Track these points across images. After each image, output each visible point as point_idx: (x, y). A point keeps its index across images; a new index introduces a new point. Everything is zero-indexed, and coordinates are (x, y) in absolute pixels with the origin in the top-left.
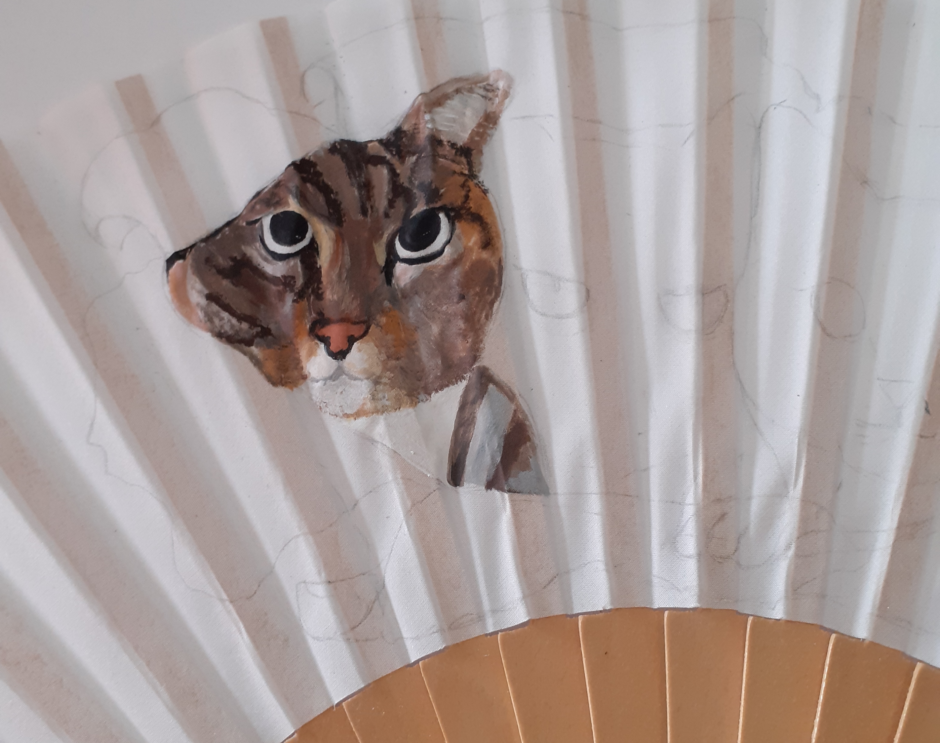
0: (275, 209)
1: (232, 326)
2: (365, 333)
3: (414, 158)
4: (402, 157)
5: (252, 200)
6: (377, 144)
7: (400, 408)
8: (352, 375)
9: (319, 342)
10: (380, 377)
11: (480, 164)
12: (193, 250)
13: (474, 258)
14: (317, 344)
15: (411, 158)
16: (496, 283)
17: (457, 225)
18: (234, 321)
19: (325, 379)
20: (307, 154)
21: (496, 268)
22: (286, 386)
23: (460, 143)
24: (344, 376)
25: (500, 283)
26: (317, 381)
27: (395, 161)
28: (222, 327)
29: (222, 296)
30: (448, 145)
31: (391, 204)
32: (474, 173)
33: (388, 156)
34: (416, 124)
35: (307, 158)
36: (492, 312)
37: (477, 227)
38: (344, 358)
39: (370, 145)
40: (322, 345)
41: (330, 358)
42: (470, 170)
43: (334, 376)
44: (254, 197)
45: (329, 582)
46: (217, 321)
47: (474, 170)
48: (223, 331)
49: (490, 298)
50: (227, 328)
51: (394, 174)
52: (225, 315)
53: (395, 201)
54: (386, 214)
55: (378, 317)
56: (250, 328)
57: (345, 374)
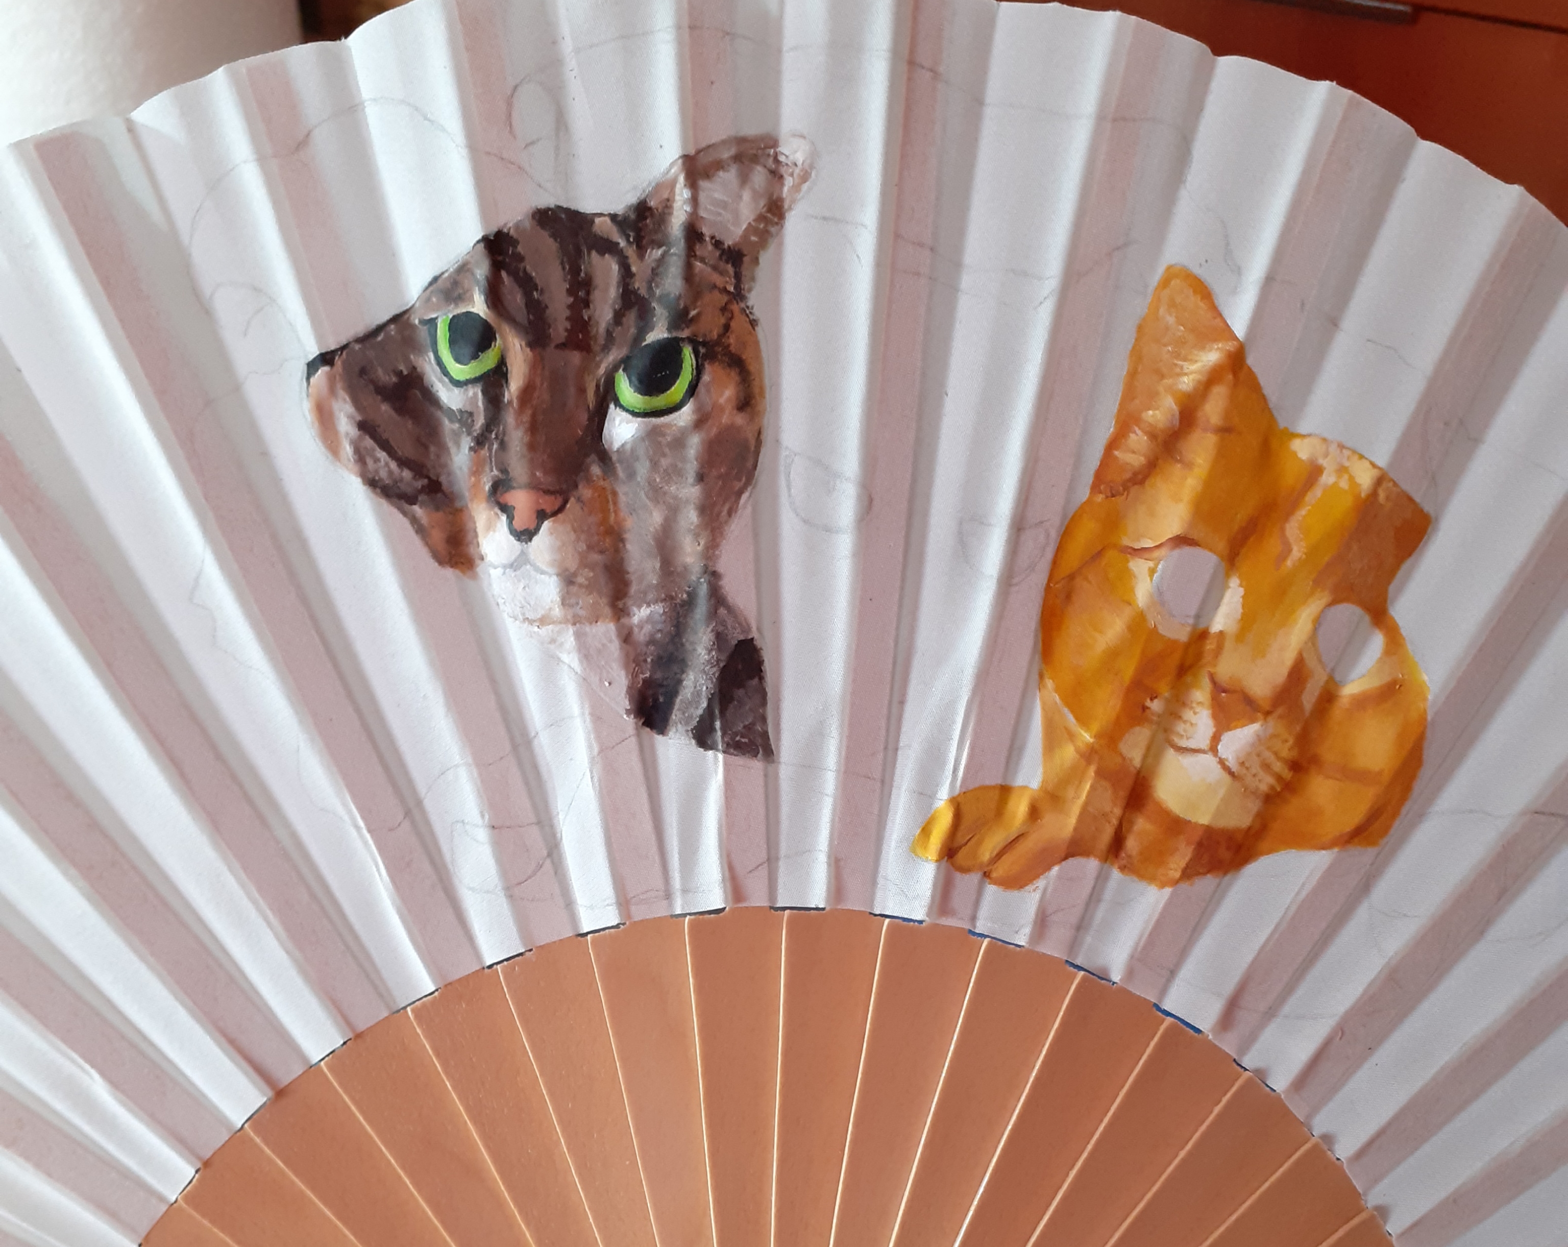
0: (457, 305)
1: (390, 472)
2: (561, 509)
3: (660, 252)
4: (641, 249)
5: (426, 289)
6: (608, 219)
7: (596, 622)
8: (538, 567)
9: (499, 512)
10: (575, 575)
11: (753, 279)
12: (344, 353)
13: (723, 421)
14: (497, 514)
15: (654, 251)
16: (749, 464)
17: (708, 367)
18: (393, 465)
19: (505, 567)
20: (505, 224)
21: (752, 443)
22: (456, 568)
23: (729, 242)
24: (528, 567)
25: (755, 466)
26: (495, 568)
27: (631, 252)
28: (377, 471)
29: (379, 426)
30: (711, 242)
31: (618, 317)
32: (742, 292)
33: (622, 243)
34: (668, 200)
35: (505, 230)
36: (737, 506)
37: (734, 375)
38: (530, 540)
39: (597, 220)
40: (504, 518)
41: (512, 538)
42: (738, 286)
43: (515, 564)
44: (431, 284)
45: (493, 827)
46: (370, 462)
47: (742, 287)
48: (377, 478)
49: (738, 485)
50: (383, 474)
51: (626, 273)
52: (382, 455)
53: (624, 315)
54: (609, 333)
55: (580, 487)
56: (414, 478)
57: (529, 562)
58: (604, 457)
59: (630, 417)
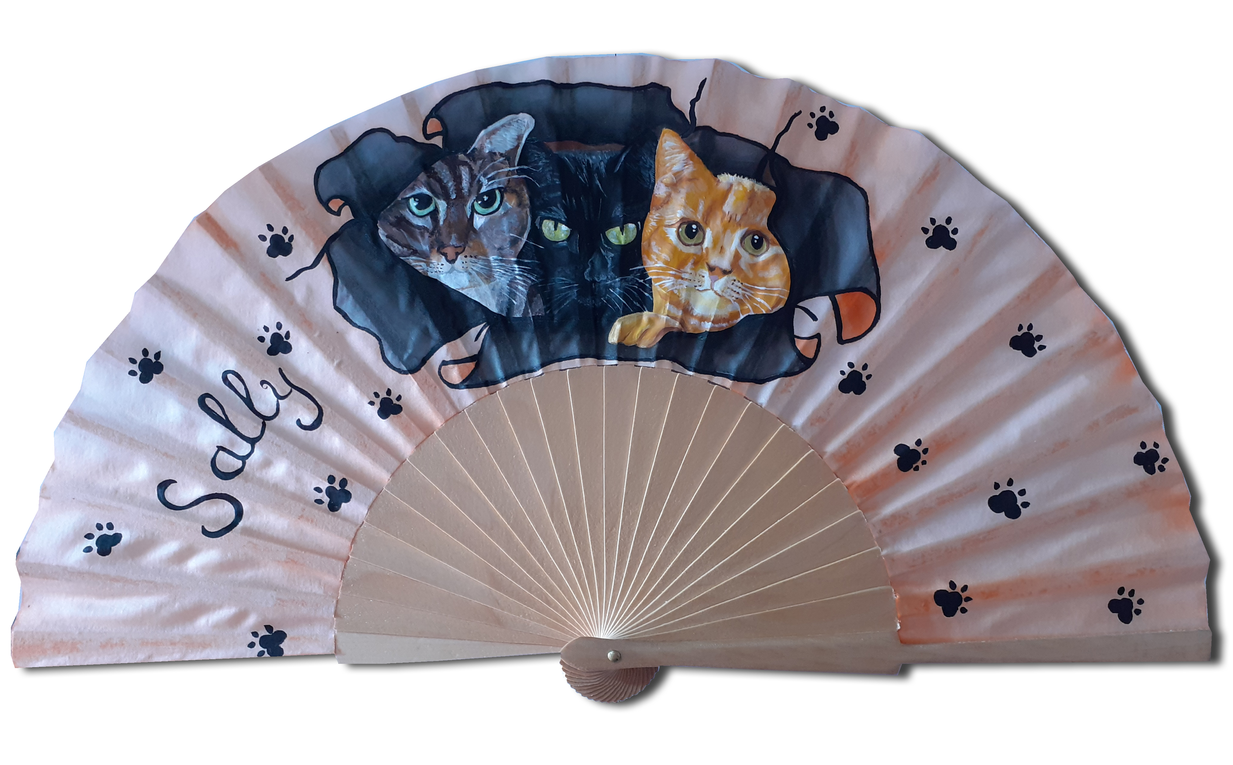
1: (400, 250)
2: (464, 250)
4: (475, 161)
6: (463, 155)
7: (482, 285)
8: (459, 270)
9: (442, 256)
15: (479, 161)
16: (525, 223)
17: (505, 195)
18: (400, 247)
19: (446, 273)
21: (525, 216)
23: (505, 153)
27: (471, 163)
29: (393, 236)
30: (499, 154)
31: (471, 184)
33: (469, 161)
34: (482, 144)
37: (514, 195)
38: (455, 262)
39: (459, 156)
40: (443, 257)
41: (448, 263)
43: (450, 271)
50: (397, 251)
51: (471, 170)
52: (395, 245)
53: (472, 184)
54: (469, 190)
55: (469, 242)
56: (408, 250)
57: (455, 270)
58: (474, 230)
59: (482, 216)
